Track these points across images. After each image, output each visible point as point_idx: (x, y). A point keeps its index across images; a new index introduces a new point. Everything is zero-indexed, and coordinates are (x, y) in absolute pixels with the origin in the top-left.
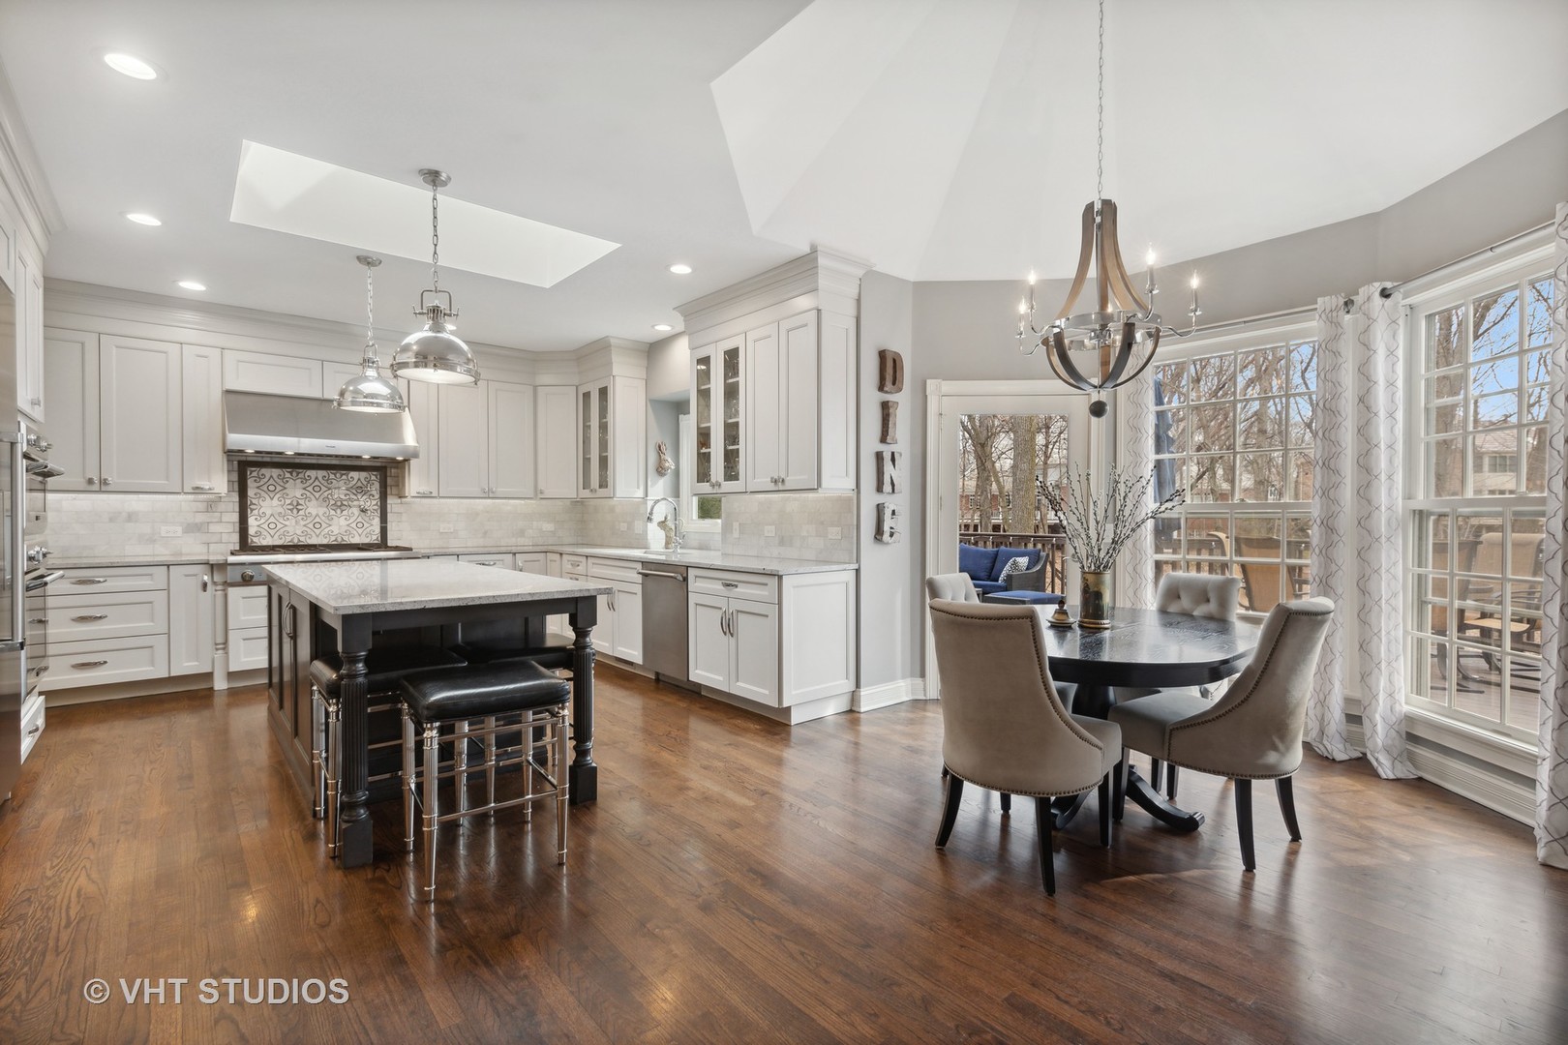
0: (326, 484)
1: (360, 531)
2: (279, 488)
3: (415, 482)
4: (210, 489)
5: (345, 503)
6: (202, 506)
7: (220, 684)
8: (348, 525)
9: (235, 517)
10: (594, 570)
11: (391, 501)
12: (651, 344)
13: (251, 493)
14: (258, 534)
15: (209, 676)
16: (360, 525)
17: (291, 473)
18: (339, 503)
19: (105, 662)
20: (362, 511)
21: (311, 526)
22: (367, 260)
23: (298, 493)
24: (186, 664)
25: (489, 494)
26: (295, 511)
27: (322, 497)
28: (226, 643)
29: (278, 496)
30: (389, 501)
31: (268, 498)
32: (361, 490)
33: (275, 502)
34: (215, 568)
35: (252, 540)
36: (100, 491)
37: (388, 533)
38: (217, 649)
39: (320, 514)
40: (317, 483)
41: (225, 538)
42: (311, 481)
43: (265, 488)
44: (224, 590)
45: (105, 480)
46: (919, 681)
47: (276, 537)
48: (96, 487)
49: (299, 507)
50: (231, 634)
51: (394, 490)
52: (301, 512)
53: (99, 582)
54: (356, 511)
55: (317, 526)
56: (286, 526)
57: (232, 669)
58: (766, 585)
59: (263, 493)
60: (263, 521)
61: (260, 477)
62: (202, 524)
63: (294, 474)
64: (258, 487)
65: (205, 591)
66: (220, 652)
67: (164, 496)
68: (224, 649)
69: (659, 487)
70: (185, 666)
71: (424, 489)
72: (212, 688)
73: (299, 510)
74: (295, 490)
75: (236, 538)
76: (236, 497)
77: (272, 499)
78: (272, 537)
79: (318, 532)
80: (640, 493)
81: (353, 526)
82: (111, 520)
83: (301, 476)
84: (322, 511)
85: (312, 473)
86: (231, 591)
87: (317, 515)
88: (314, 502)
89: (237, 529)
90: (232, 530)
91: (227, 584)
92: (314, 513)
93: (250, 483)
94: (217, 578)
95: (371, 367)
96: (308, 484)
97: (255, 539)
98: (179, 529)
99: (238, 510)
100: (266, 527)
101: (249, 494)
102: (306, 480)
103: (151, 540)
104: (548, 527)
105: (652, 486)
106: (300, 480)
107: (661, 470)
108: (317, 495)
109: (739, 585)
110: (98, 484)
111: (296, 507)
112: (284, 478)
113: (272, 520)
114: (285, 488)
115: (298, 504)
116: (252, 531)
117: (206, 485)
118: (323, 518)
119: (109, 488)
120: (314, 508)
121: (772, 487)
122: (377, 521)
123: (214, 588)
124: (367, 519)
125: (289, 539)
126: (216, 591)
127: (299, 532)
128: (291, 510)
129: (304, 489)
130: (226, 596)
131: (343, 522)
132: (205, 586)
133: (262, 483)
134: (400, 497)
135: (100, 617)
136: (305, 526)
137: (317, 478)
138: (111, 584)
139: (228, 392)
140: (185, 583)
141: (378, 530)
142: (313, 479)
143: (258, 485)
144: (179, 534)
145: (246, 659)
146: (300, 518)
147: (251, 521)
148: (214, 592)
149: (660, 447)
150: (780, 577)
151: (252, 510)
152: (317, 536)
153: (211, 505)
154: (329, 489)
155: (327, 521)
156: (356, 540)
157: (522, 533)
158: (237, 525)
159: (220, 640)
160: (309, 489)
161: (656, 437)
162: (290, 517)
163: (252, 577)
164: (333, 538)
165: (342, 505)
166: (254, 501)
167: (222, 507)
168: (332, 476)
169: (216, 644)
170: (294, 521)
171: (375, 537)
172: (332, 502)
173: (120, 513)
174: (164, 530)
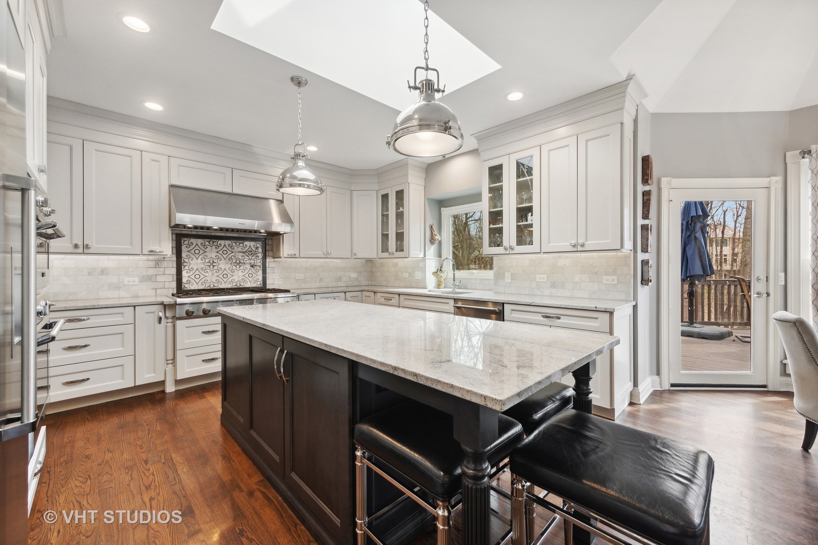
0: (230, 249)
1: (251, 279)
2: (201, 252)
3: (286, 249)
4: (160, 252)
5: (241, 261)
6: (152, 264)
7: (170, 388)
8: (243, 275)
9: (174, 271)
10: (405, 303)
11: (269, 260)
12: (429, 164)
13: (184, 255)
14: (188, 282)
15: (163, 383)
16: (250, 275)
17: (209, 242)
18: (238, 262)
19: (88, 379)
20: (252, 266)
21: (221, 276)
22: (298, 82)
23: (213, 255)
24: (147, 376)
25: (327, 256)
26: (212, 267)
27: (228, 257)
28: (174, 359)
29: (201, 257)
30: (267, 260)
31: (195, 258)
32: (251, 253)
33: (199, 261)
34: (167, 307)
35: (184, 286)
36: (84, 253)
37: (267, 280)
38: (167, 364)
39: (227, 269)
40: (225, 249)
41: (167, 285)
42: (221, 247)
43: (193, 252)
44: (172, 322)
45: (87, 245)
46: (656, 378)
47: (200, 283)
48: (80, 250)
49: (214, 264)
50: (178, 353)
51: (270, 253)
52: (215, 268)
53: (84, 320)
54: (248, 266)
55: (225, 276)
56: (206, 276)
57: (179, 378)
58: (597, 318)
59: (191, 255)
60: (191, 273)
61: (189, 245)
62: (152, 276)
63: (211, 242)
64: (188, 251)
65: (160, 323)
66: (170, 366)
67: (126, 257)
68: (172, 363)
69: (432, 250)
70: (146, 377)
71: (291, 252)
72: (163, 392)
73: (214, 266)
74: (212, 253)
75: (174, 285)
76: (175, 259)
77: (197, 259)
78: (197, 284)
79: (225, 280)
80: (422, 255)
81: (247, 275)
82: (89, 274)
83: (215, 244)
84: (228, 266)
85: (222, 242)
86: (179, 323)
87: (225, 269)
88: (223, 261)
89: (175, 279)
90: (171, 280)
91: (175, 318)
92: (223, 268)
93: (184, 248)
94: (169, 314)
95: (302, 160)
96: (219, 249)
97: (186, 286)
98: (137, 279)
99: (175, 266)
100: (194, 278)
101: (183, 256)
102: (219, 247)
103: (118, 288)
104: (354, 275)
105: (428, 251)
106: (214, 247)
107: (432, 240)
108: (225, 256)
109: (562, 317)
110: (83, 249)
111: (212, 264)
112: (205, 245)
113: (197, 272)
114: (205, 252)
115: (213, 262)
116: (184, 280)
117: (157, 249)
118: (229, 271)
119: (90, 251)
120: (223, 265)
121: (571, 249)
122: (260, 272)
123: (166, 321)
124: (254, 271)
125: (208, 285)
126: (167, 323)
127: (214, 280)
128: (209, 266)
129: (217, 252)
130: (174, 326)
131: (240, 273)
132: (160, 319)
133: (191, 248)
134: (274, 258)
135: (85, 346)
136: (217, 276)
137: (225, 245)
138: (93, 321)
139: (172, 186)
140: (146, 317)
141: (261, 278)
142: (223, 246)
143: (189, 249)
144: (137, 283)
145: (189, 370)
146: (215, 271)
147: (184, 273)
148: (166, 324)
149: (432, 227)
150: (611, 313)
151: (185, 266)
152: (225, 283)
153: (158, 263)
154: (233, 252)
155: (231, 273)
156: (248, 285)
157: (340, 279)
158: (175, 276)
159: (170, 357)
160: (221, 252)
161: (430, 221)
162: (208, 271)
163: (193, 312)
164: (235, 284)
165: (240, 263)
166: (186, 260)
167: (165, 264)
168: (234, 244)
169: (167, 360)
170: (211, 273)
171: (259, 283)
172: (234, 261)
173: (96, 269)
174: (126, 280)
